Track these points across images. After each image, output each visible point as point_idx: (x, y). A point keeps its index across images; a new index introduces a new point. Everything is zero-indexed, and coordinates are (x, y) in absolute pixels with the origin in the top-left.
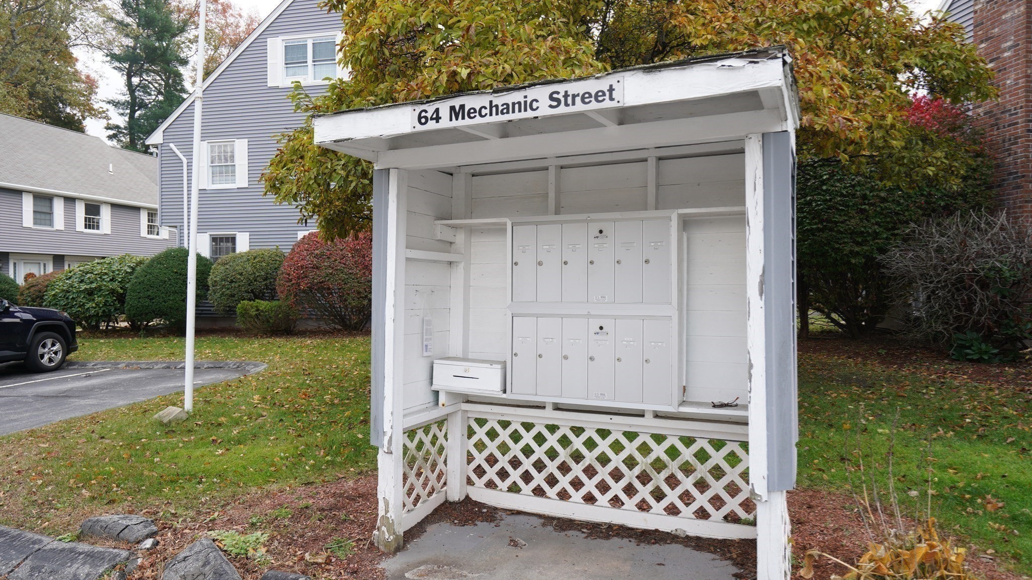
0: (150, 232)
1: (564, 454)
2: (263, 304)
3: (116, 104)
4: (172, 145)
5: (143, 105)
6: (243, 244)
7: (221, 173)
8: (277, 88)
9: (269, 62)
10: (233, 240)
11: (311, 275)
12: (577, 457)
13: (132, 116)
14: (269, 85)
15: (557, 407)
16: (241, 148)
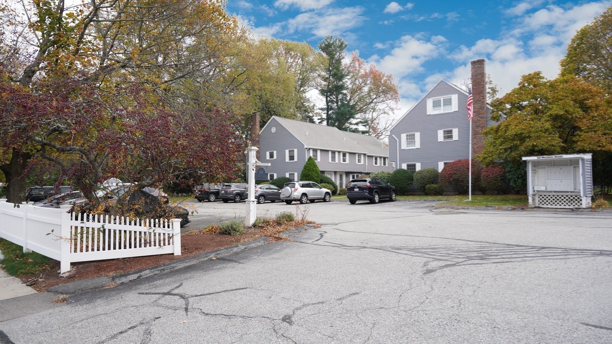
0: (358, 162)
1: (556, 199)
2: (434, 186)
3: (322, 109)
4: (393, 135)
5: (331, 109)
6: (418, 168)
7: (410, 144)
8: (430, 115)
9: (427, 106)
10: (415, 165)
11: (454, 176)
12: (558, 200)
13: (327, 114)
14: (428, 114)
15: (555, 192)
16: (417, 135)
